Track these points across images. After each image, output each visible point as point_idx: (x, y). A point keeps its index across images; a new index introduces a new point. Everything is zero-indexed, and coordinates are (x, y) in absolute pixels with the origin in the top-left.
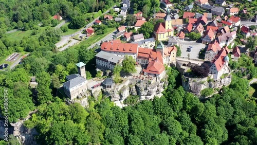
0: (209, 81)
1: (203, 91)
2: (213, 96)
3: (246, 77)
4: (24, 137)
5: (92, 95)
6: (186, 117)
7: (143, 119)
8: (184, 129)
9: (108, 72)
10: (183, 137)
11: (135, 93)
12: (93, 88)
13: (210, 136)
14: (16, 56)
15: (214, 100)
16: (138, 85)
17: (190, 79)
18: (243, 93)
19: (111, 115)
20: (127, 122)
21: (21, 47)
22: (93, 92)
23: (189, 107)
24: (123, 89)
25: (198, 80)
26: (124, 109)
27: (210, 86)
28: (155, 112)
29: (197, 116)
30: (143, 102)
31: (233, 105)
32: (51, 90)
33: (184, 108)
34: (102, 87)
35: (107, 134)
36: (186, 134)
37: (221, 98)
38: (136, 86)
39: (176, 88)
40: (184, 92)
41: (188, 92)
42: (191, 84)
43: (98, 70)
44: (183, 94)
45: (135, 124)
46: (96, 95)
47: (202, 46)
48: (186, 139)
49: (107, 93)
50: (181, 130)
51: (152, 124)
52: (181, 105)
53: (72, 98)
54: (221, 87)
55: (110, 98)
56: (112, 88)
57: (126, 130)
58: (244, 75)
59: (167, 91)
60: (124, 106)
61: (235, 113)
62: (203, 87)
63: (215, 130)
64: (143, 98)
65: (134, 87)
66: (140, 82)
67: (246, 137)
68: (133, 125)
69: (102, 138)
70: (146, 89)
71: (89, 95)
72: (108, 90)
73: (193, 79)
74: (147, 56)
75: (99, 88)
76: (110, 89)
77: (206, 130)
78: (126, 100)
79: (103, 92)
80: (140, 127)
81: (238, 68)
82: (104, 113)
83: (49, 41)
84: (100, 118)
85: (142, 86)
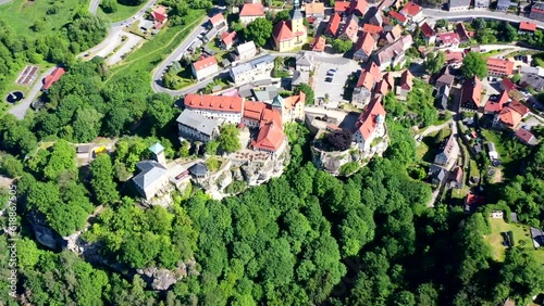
0: (352, 153)
1: (342, 167)
2: (359, 172)
3: (416, 128)
4: (82, 249)
5: (177, 189)
6: (316, 208)
7: (253, 216)
8: (313, 226)
9: (198, 145)
10: (311, 240)
11: (241, 178)
12: (177, 178)
13: (349, 237)
14: (32, 73)
15: (359, 177)
16: (244, 167)
17: (323, 152)
18: (405, 163)
19: (207, 215)
20: (230, 222)
21: (38, 52)
22: (178, 186)
23: (321, 191)
24: (222, 177)
25: (335, 154)
26: (224, 202)
27: (354, 159)
28: (271, 202)
29: (332, 204)
30: (252, 190)
31: (386, 186)
32: (115, 184)
33: (315, 192)
34: (191, 177)
35: (202, 242)
36: (315, 234)
37: (370, 175)
38: (241, 169)
39: (303, 164)
40: (315, 170)
41: (321, 172)
42: (324, 161)
43: (182, 139)
44: (313, 174)
45: (242, 226)
46: (182, 189)
47: (353, 66)
48: (314, 243)
49: (199, 185)
50: (309, 228)
51: (267, 222)
52: (309, 188)
53: (148, 198)
54: (371, 156)
55: (204, 190)
56: (206, 177)
57: (230, 233)
58: (413, 124)
59: (289, 167)
60: (225, 195)
61: (389, 196)
62: (342, 162)
63: (357, 227)
64: (253, 183)
65: (239, 171)
66: (246, 164)
67: (396, 241)
68: (239, 227)
69: (196, 248)
70: (256, 172)
71: (173, 189)
72: (201, 181)
73: (327, 153)
74: (258, 116)
75: (187, 179)
76: (203, 180)
77: (344, 228)
78: (227, 188)
79: (192, 183)
80: (249, 229)
81: (405, 114)
82: (196, 215)
83: (86, 40)
84: (191, 222)
85: (250, 169)
